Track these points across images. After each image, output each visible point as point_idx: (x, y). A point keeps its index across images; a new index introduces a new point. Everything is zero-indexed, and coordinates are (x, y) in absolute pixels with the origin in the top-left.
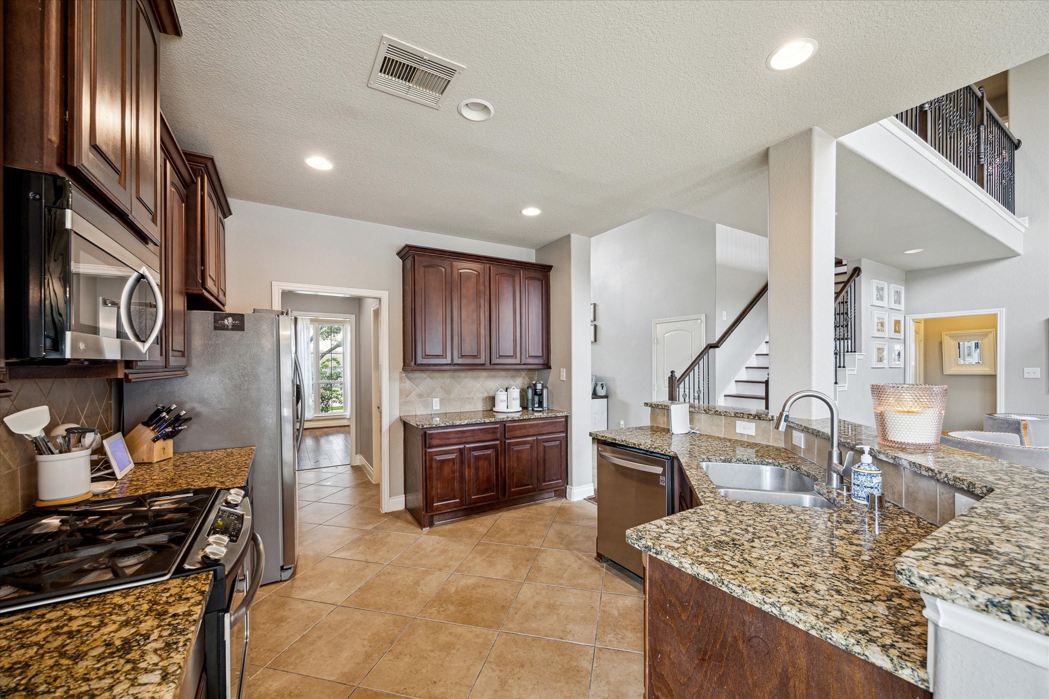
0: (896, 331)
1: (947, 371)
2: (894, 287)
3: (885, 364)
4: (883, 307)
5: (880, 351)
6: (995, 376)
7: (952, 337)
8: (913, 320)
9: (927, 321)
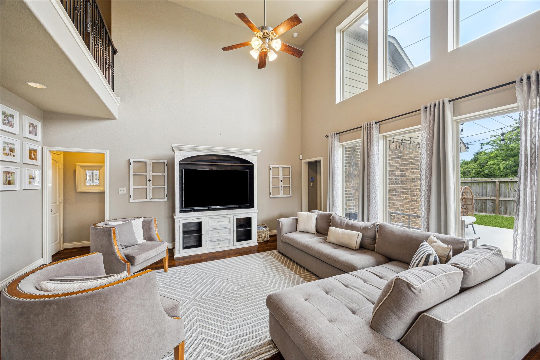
0: (30, 158)
1: (79, 190)
2: (28, 120)
3: (17, 186)
4: (15, 134)
5: (9, 175)
6: (103, 193)
7: (82, 167)
8: (50, 151)
9: (65, 153)
